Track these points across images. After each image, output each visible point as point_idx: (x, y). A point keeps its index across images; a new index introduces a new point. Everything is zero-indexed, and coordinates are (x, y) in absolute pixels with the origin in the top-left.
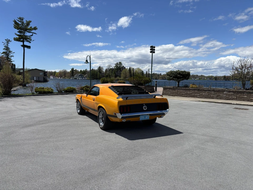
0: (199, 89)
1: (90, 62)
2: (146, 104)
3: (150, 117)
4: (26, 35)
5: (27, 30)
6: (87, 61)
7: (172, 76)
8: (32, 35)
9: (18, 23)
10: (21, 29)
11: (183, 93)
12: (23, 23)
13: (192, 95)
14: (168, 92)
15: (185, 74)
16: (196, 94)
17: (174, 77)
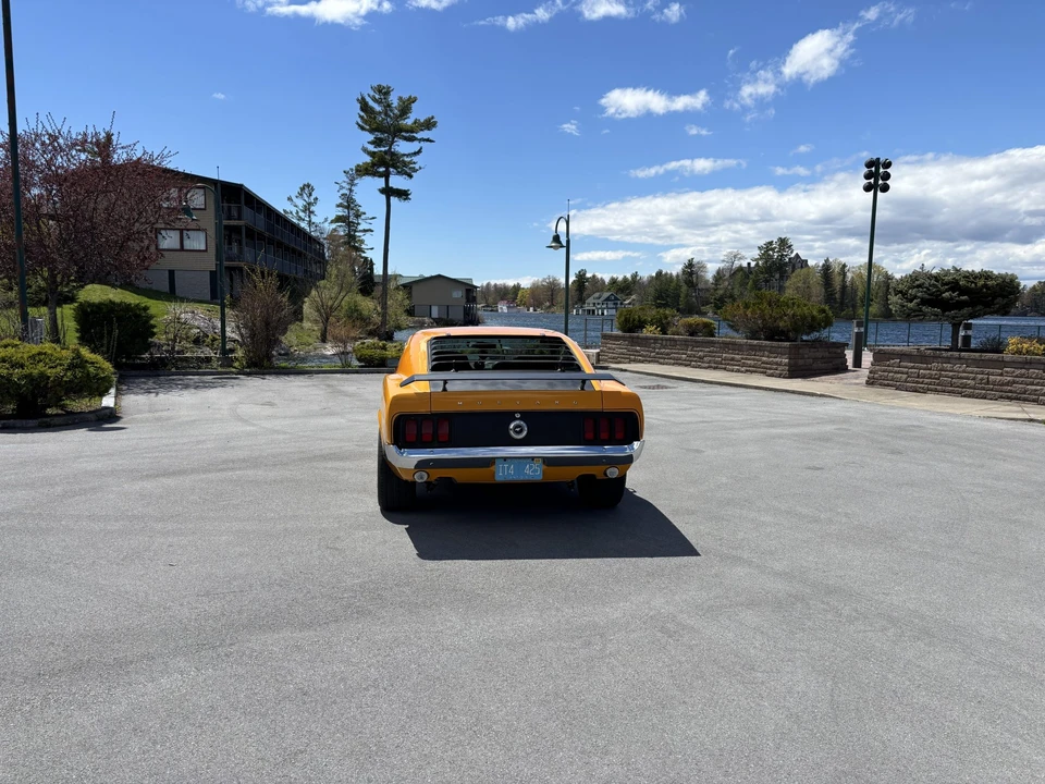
1: (568, 242)
2: (526, 416)
3: (544, 473)
4: (397, 149)
5: (401, 130)
6: (556, 238)
7: (915, 297)
8: (419, 151)
9: (372, 108)
10: (383, 132)
11: (968, 378)
12: (389, 106)
13: (1010, 391)
14: (896, 372)
15: (985, 286)
16: (1032, 384)
17: (924, 302)
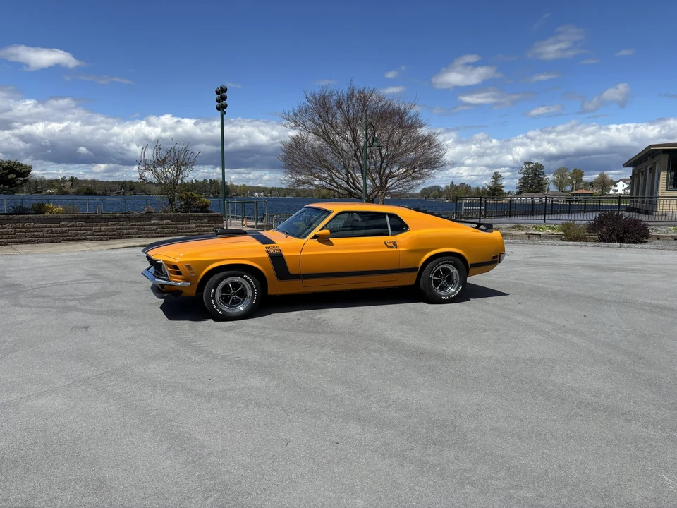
0: (88, 217)
